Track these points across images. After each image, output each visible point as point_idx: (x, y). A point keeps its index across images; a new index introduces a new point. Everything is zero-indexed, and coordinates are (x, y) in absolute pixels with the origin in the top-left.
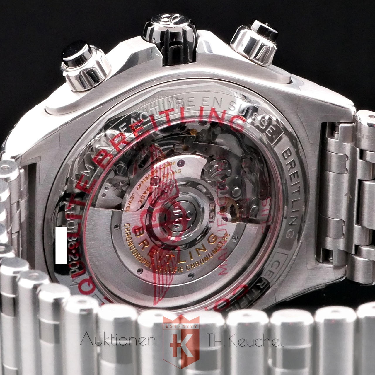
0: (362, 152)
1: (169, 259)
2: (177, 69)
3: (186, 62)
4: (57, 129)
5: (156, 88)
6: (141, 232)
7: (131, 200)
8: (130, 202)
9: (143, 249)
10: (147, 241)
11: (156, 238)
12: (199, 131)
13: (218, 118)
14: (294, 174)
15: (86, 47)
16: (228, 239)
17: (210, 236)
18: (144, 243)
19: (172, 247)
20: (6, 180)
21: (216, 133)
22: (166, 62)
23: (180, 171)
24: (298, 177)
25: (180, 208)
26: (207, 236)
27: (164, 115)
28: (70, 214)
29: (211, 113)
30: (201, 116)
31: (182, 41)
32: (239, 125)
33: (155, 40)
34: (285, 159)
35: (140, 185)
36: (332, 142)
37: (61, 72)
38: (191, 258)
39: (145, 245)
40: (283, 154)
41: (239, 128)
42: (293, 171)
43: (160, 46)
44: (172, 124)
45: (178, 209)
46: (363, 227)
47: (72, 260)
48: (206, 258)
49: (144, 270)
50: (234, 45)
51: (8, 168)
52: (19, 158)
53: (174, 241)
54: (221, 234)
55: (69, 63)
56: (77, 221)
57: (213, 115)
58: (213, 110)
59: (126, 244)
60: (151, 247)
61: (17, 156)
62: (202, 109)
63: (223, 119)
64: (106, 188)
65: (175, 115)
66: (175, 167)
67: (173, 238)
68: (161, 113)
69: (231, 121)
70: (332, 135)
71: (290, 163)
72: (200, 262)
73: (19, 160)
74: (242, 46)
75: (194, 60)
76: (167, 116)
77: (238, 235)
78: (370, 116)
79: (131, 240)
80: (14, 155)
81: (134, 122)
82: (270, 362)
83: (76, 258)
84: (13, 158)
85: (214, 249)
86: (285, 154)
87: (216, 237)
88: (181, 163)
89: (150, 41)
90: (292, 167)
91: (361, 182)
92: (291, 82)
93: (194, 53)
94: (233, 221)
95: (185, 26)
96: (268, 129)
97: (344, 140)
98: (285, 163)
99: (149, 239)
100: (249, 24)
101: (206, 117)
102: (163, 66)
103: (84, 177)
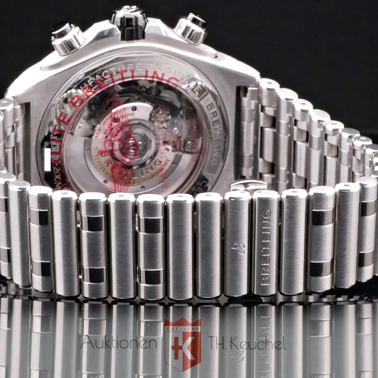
0: (263, 108)
1: (126, 174)
2: (132, 43)
3: (137, 38)
4: (45, 80)
5: (115, 56)
6: (106, 154)
7: (98, 132)
8: (98, 133)
9: (107, 166)
10: (110, 161)
11: (116, 159)
12: (148, 87)
13: (158, 78)
14: (215, 121)
15: (67, 25)
16: (169, 164)
17: (155, 161)
18: (108, 162)
19: (129, 167)
20: (4, 111)
21: (161, 89)
22: (123, 38)
23: (133, 114)
24: (219, 123)
25: (134, 140)
26: (154, 160)
27: (120, 74)
28: (54, 139)
29: (154, 75)
30: (146, 76)
31: (134, 25)
32: (173, 84)
33: (117, 23)
34: (209, 110)
35: (105, 122)
36: (245, 100)
37: (51, 42)
38: (143, 174)
39: (108, 164)
40: (207, 106)
41: (174, 86)
42: (215, 119)
43: (120, 28)
44: (126, 80)
45: (132, 140)
46: (264, 160)
47: (56, 171)
48: (153, 176)
49: (108, 181)
50: (175, 29)
51: (6, 103)
52: (16, 98)
53: (129, 162)
54: (163, 160)
55: (57, 36)
56: (59, 144)
57: (155, 76)
58: (155, 73)
59: (95, 162)
60: (113, 165)
61: (15, 96)
62: (147, 72)
63: (162, 79)
64: (81, 123)
65: (128, 74)
66: (130, 111)
67: (128, 160)
68: (118, 73)
69: (168, 81)
70: (245, 95)
71: (213, 113)
72: (149, 178)
73: (17, 98)
74: (181, 29)
75: (143, 37)
76: (122, 74)
77: (176, 161)
78: (269, 83)
79: (99, 160)
80: (13, 96)
81: (98, 78)
82: (137, 228)
83: (58, 169)
84: (13, 97)
85: (159, 170)
86: (209, 107)
87: (160, 162)
88: (134, 109)
89: (113, 23)
90: (214, 116)
91: (262, 128)
92: (216, 57)
93: (144, 33)
94: (173, 151)
95: (138, 14)
96: (196, 88)
97: (252, 99)
98: (209, 113)
99: (111, 160)
100: (186, 15)
101: (150, 77)
102: (121, 40)
103: (63, 113)
